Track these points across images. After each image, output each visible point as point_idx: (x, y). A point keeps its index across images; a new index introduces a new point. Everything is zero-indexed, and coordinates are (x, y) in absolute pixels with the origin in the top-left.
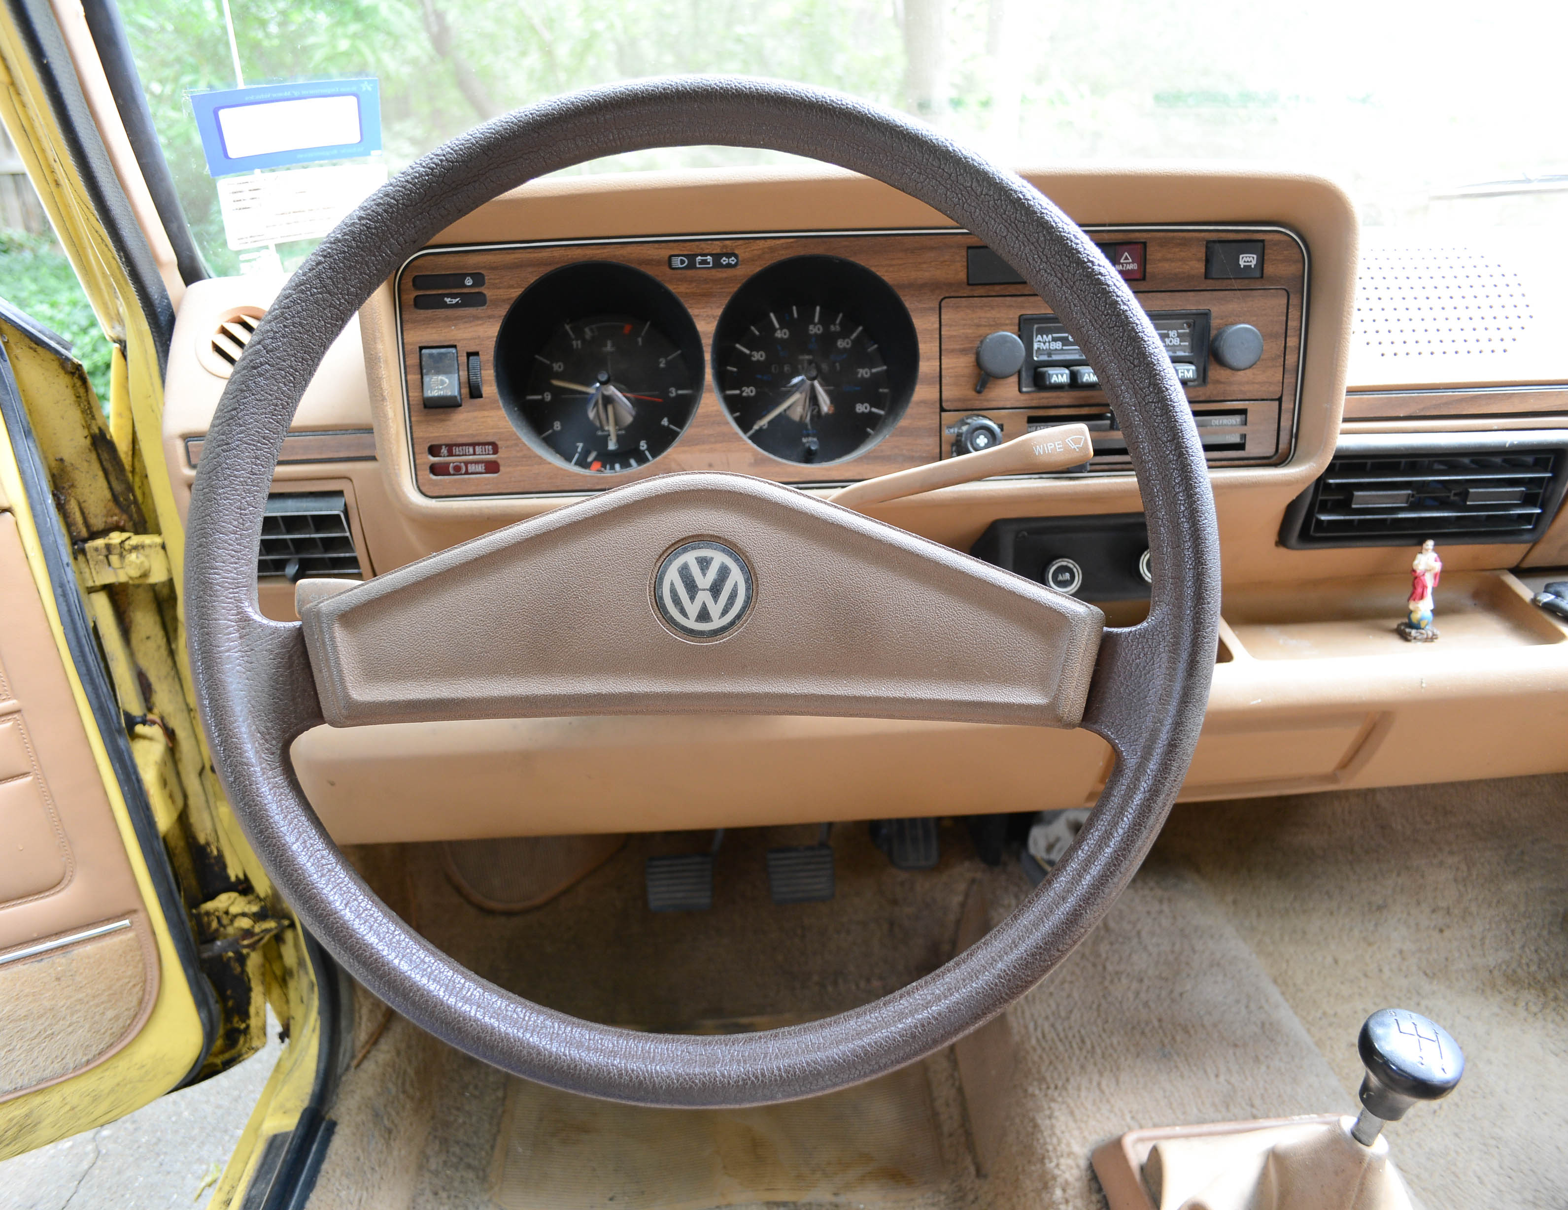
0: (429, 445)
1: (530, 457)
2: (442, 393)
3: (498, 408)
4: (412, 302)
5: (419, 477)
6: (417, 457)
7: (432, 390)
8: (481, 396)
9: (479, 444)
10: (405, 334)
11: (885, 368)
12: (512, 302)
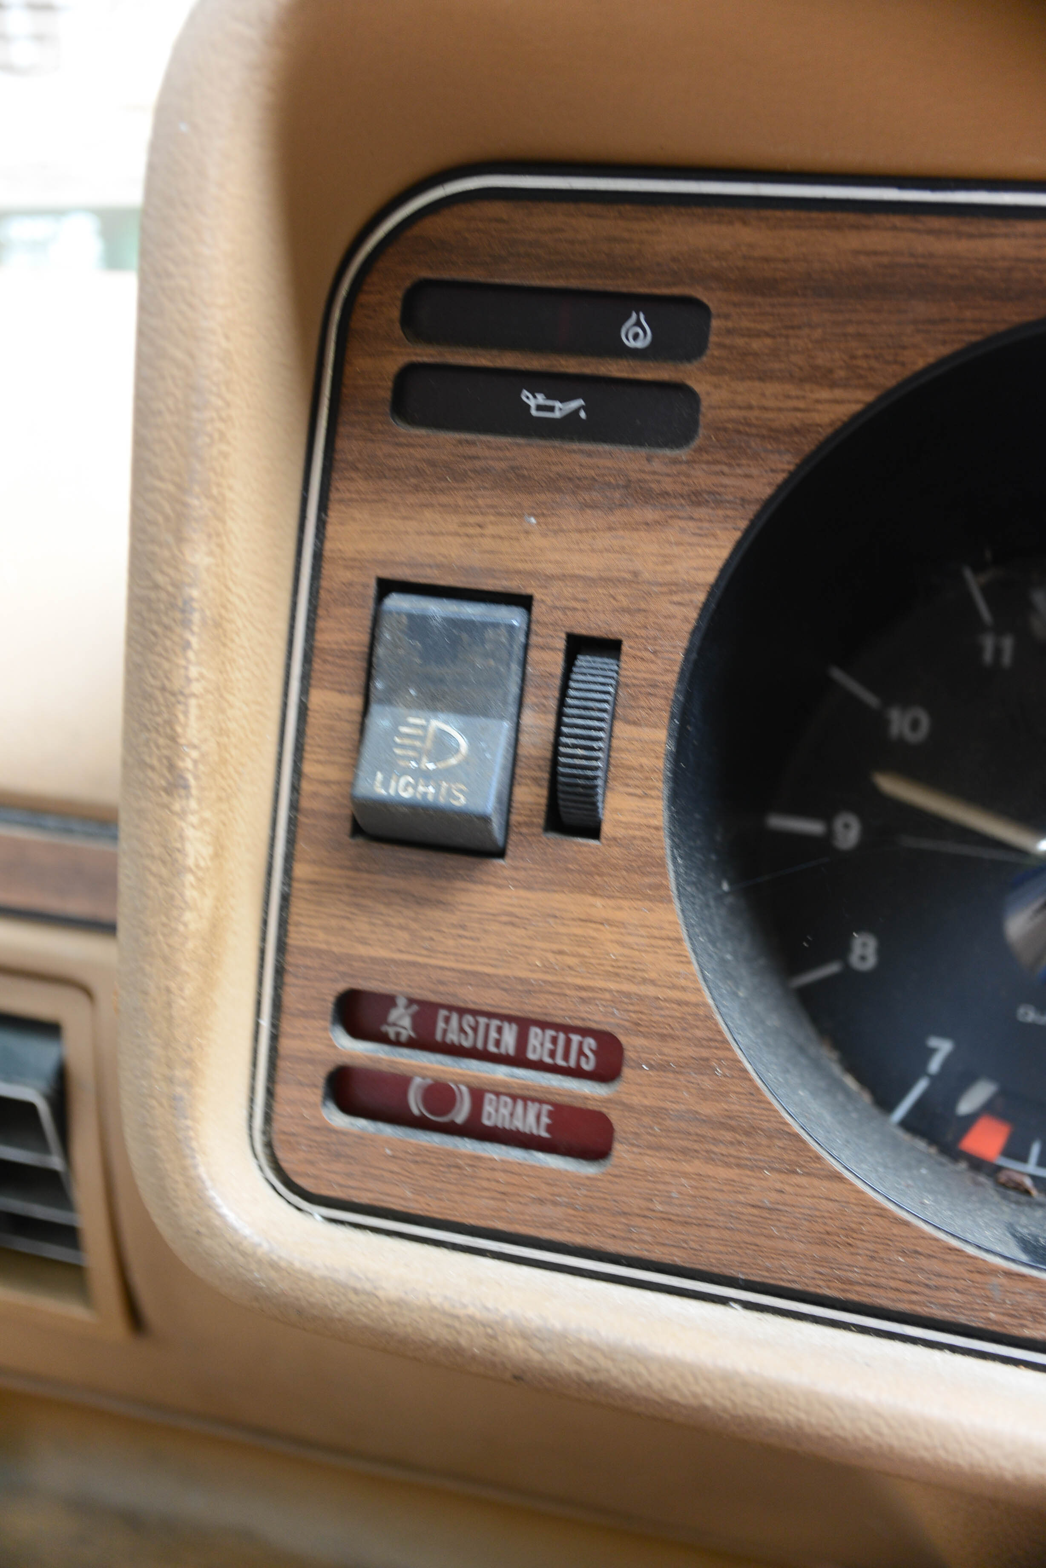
0: (342, 986)
1: (750, 1131)
2: (428, 792)
3: (658, 895)
4: (386, 394)
5: (281, 1109)
6: (286, 1026)
7: (391, 769)
8: (593, 831)
9: (544, 1025)
12: (808, 445)
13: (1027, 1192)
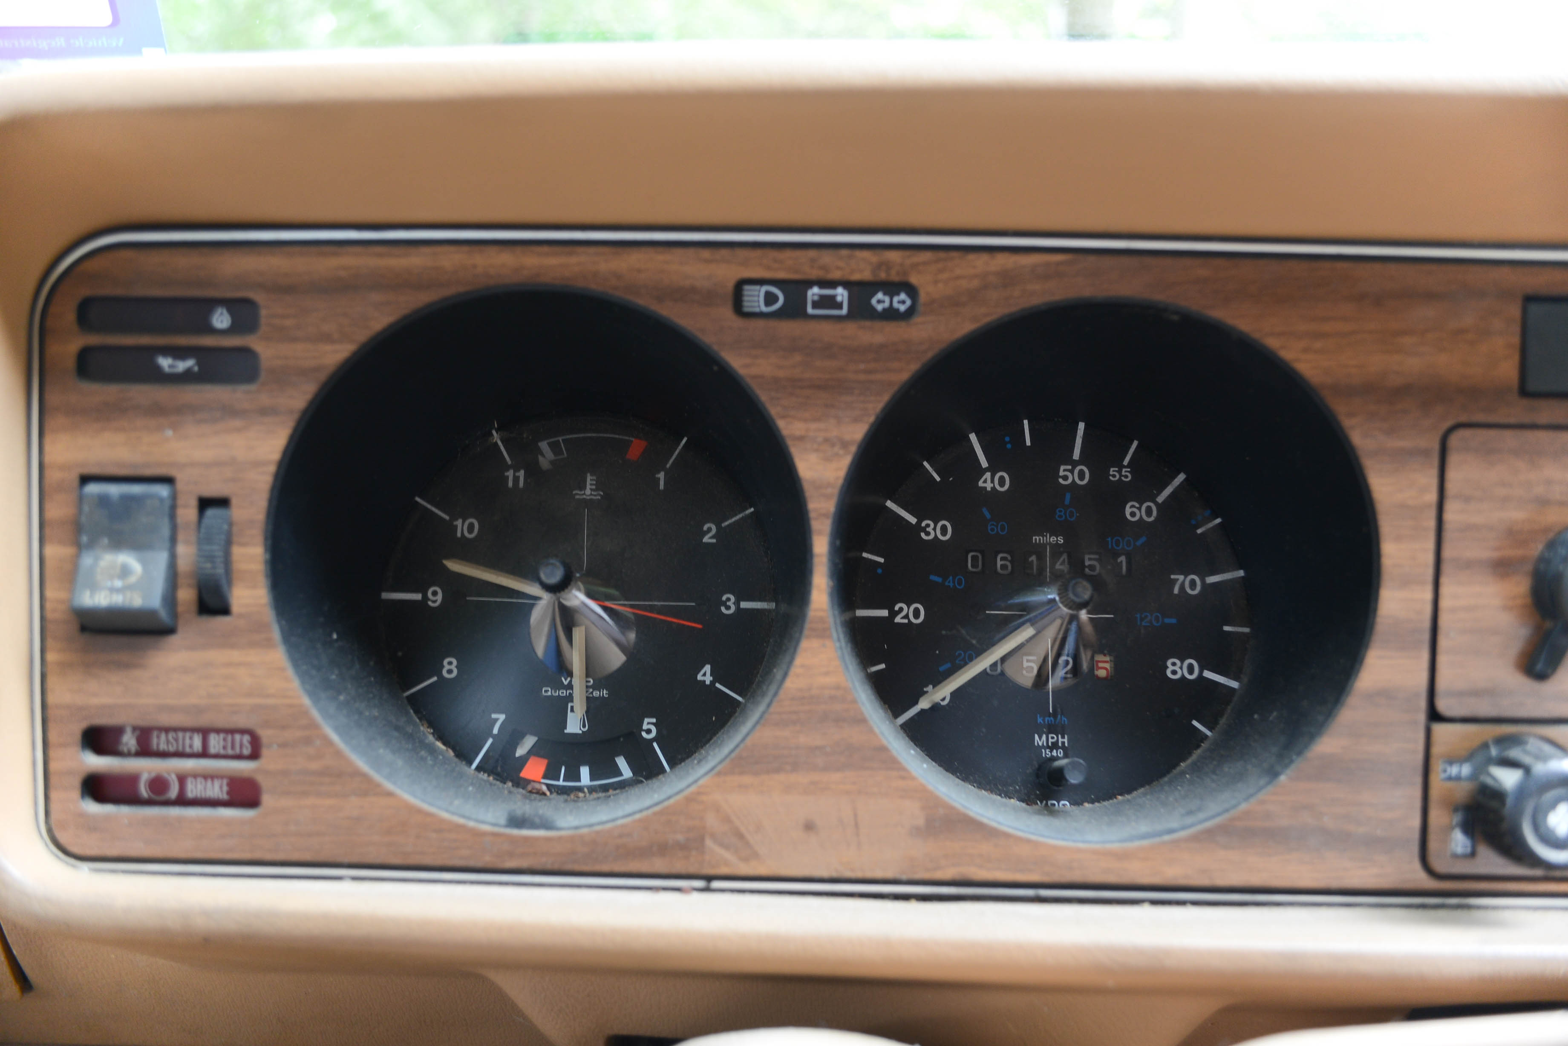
0: (84, 725)
1: (341, 775)
2: (118, 600)
3: (268, 644)
4: (73, 365)
5: (54, 807)
6: (52, 753)
7: (94, 587)
8: (224, 610)
9: (218, 731)
10: (48, 440)
11: (1241, 573)
12: (323, 376)
13: (544, 794)
